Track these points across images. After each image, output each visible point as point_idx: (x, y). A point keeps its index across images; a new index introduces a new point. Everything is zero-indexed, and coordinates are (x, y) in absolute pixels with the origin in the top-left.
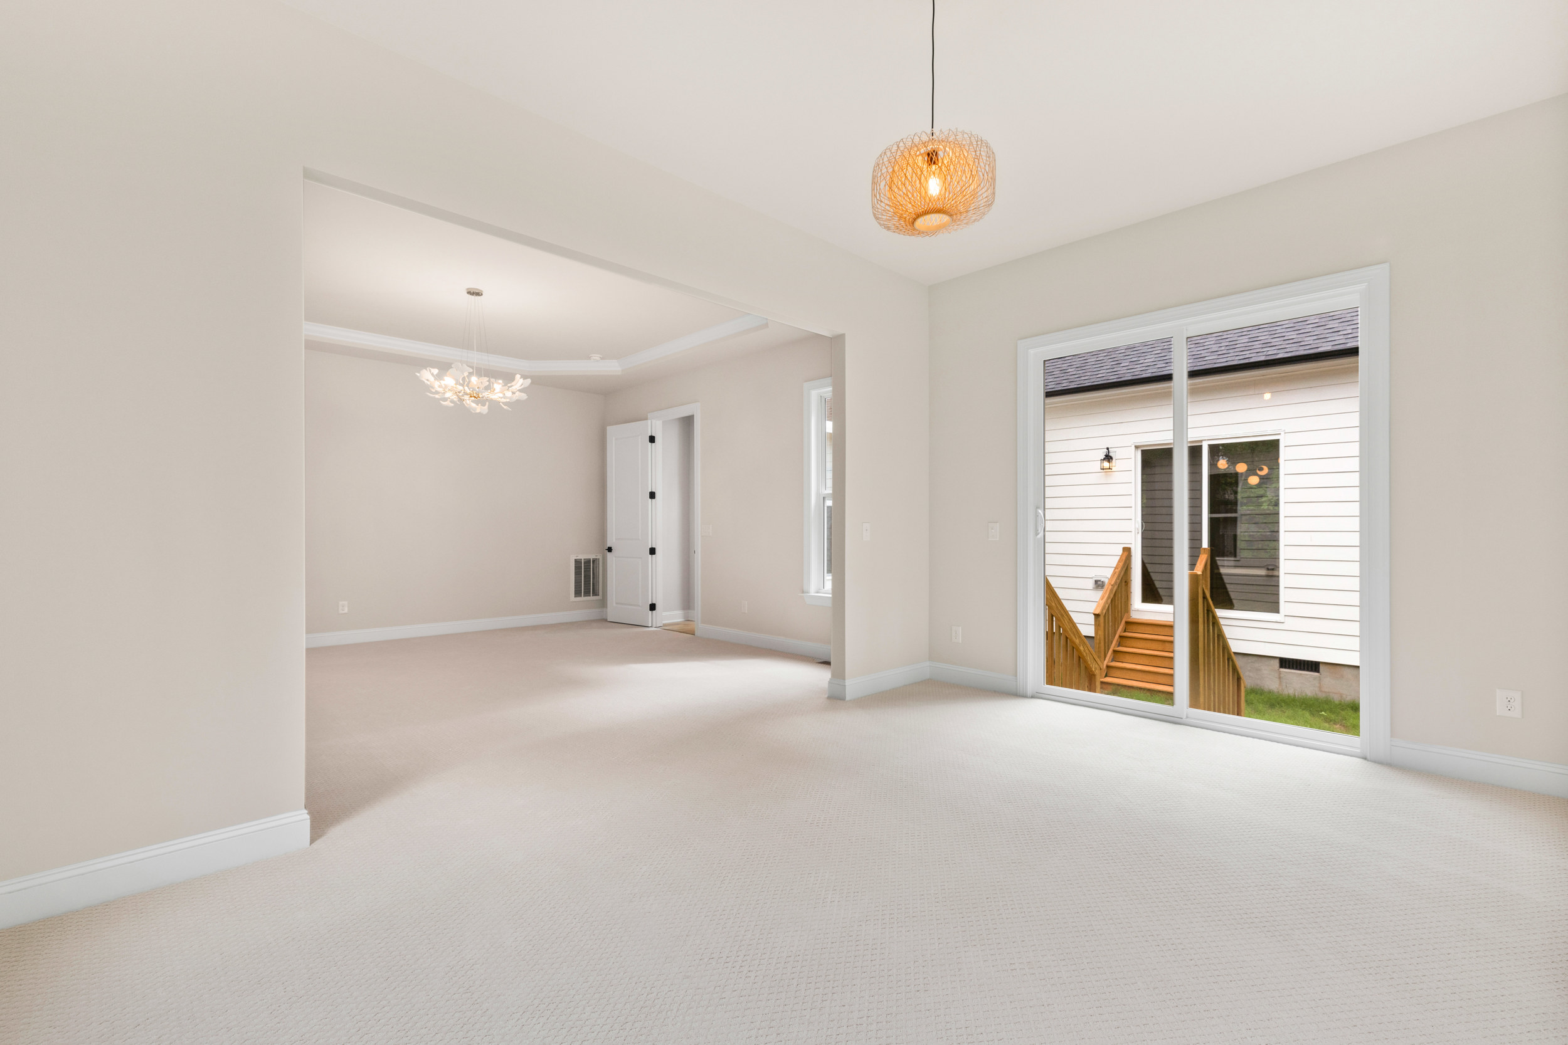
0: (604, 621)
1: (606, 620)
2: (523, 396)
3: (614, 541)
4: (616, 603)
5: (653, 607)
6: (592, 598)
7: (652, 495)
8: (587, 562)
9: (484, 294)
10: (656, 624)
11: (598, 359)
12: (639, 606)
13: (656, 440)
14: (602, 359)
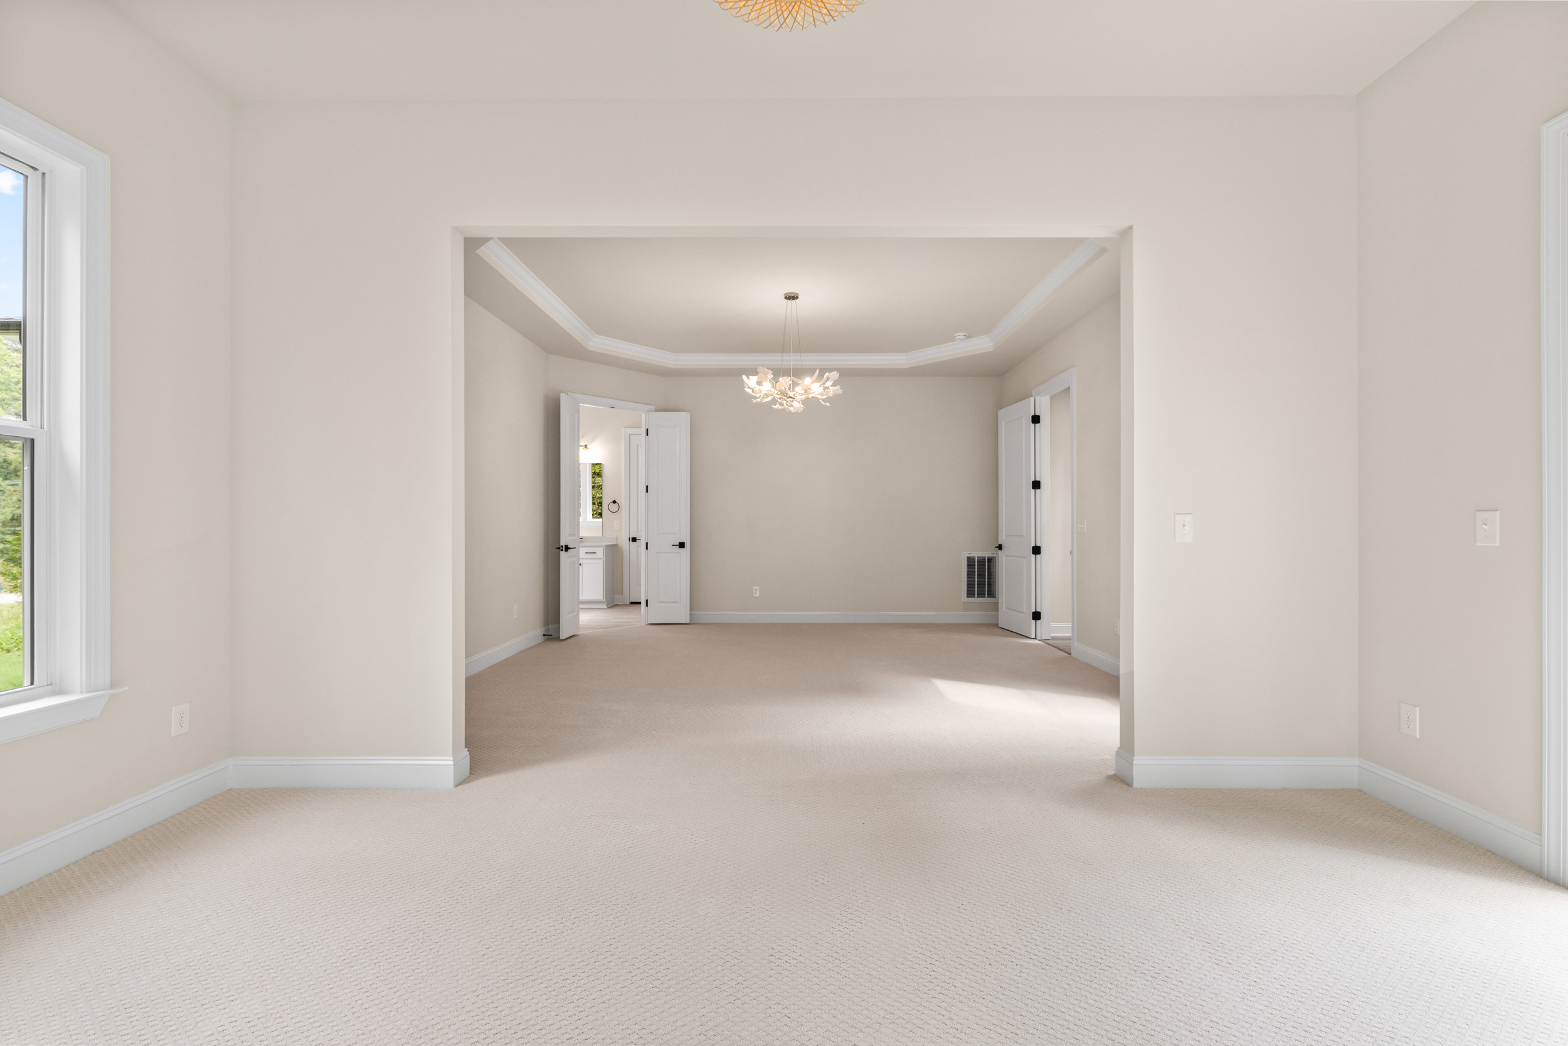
0: (994, 627)
1: (996, 625)
2: (838, 389)
3: (1004, 537)
4: (1006, 608)
5: (1037, 616)
6: (986, 599)
7: (1036, 485)
8: (982, 560)
9: (799, 297)
10: (1041, 637)
11: (962, 337)
12: (1022, 613)
13: (1042, 419)
14: (968, 337)
